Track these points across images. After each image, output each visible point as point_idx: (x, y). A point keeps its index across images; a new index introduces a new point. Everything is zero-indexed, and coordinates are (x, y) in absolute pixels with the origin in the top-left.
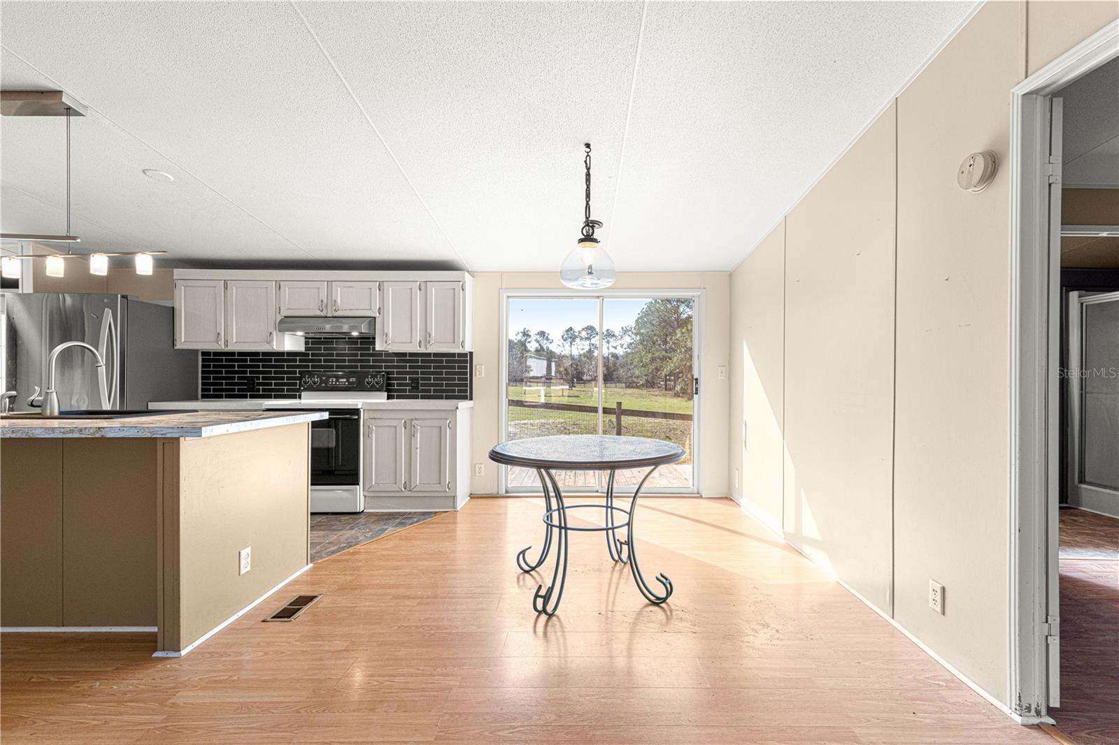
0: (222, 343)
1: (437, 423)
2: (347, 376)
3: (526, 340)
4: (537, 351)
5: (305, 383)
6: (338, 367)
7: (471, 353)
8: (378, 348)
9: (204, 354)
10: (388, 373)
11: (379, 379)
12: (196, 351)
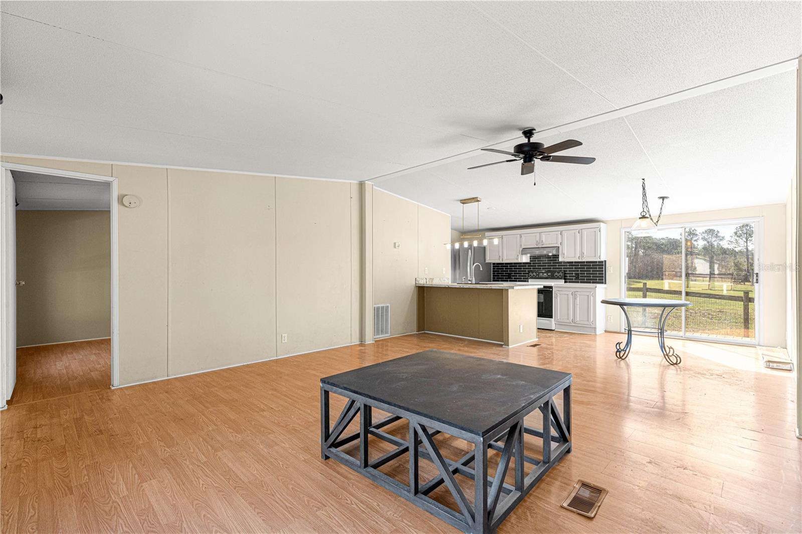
0: (501, 260)
1: (587, 294)
2: (547, 272)
3: (692, 239)
4: (705, 248)
5: (530, 275)
6: (543, 268)
7: (605, 261)
8: (560, 260)
9: (494, 264)
10: (565, 271)
11: (561, 274)
12: (491, 263)
